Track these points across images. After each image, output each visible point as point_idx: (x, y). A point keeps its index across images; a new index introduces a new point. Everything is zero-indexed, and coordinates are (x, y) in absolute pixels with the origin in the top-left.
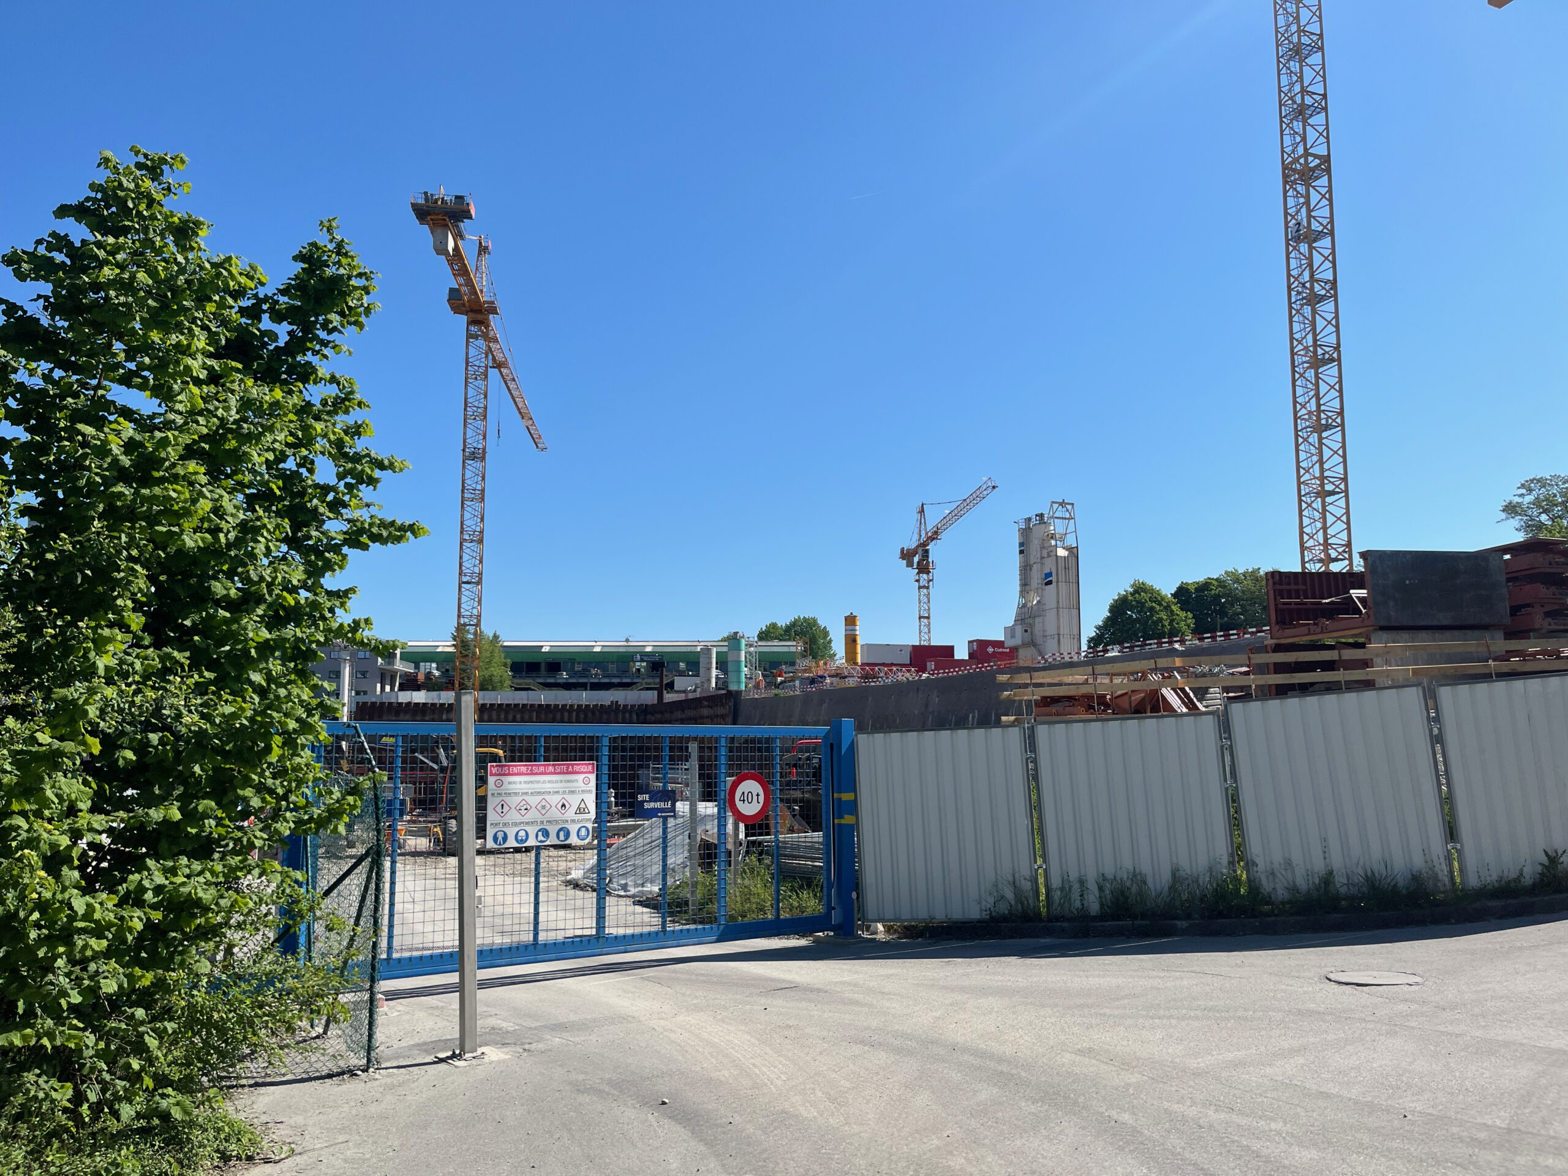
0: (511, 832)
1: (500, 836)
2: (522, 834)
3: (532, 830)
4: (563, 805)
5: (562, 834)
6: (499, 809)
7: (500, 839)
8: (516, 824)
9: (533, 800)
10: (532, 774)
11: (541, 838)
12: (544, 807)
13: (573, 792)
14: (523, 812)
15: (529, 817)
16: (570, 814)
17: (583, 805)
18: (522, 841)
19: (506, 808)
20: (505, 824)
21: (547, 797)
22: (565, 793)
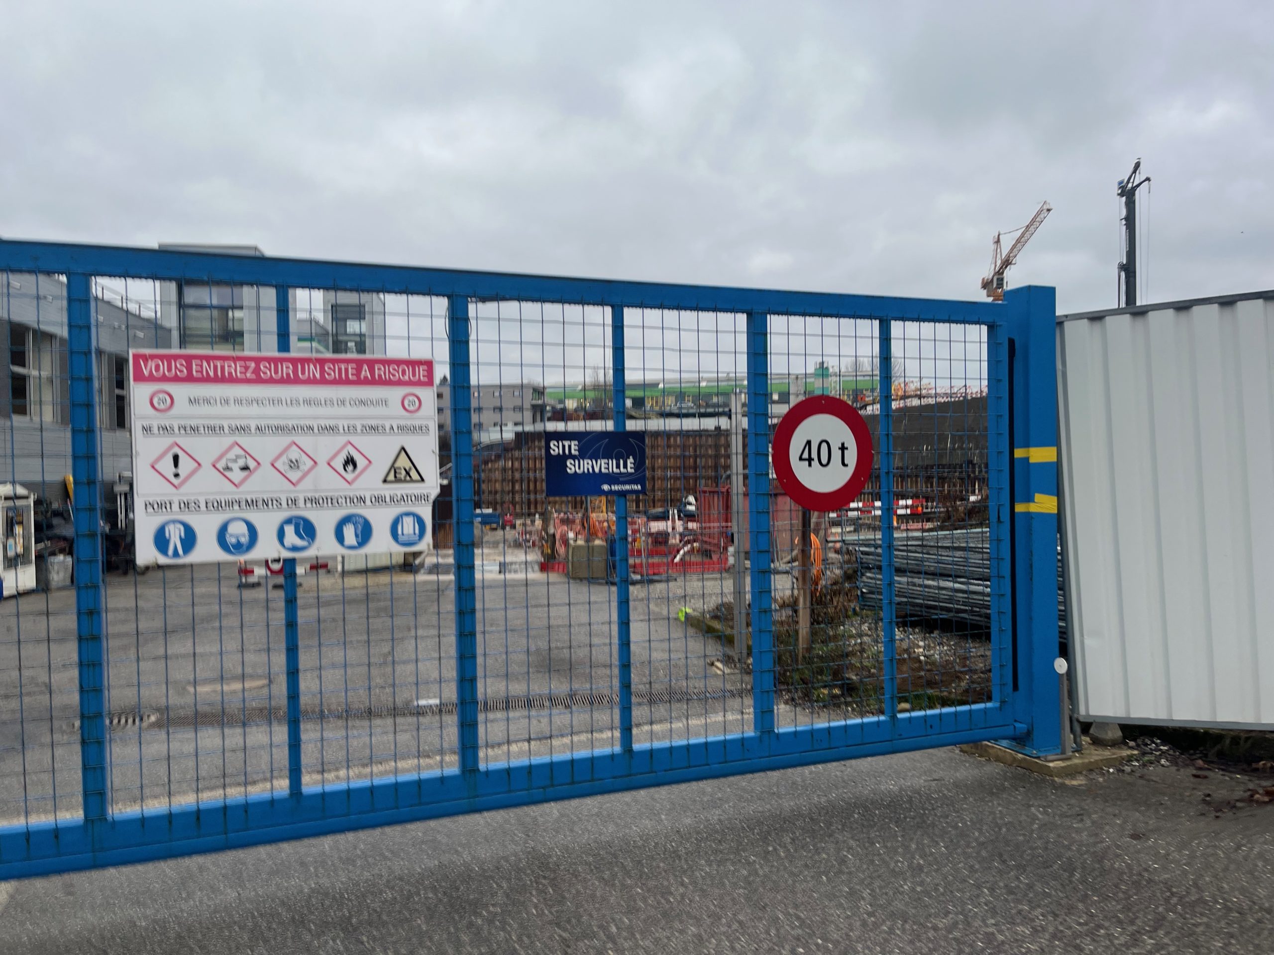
0: (207, 526)
3: (266, 521)
4: (350, 462)
8: (219, 506)
9: (264, 447)
10: (258, 380)
13: (374, 429)
15: (255, 487)
16: (370, 482)
20: (185, 506)
21: (304, 441)
22: (351, 430)
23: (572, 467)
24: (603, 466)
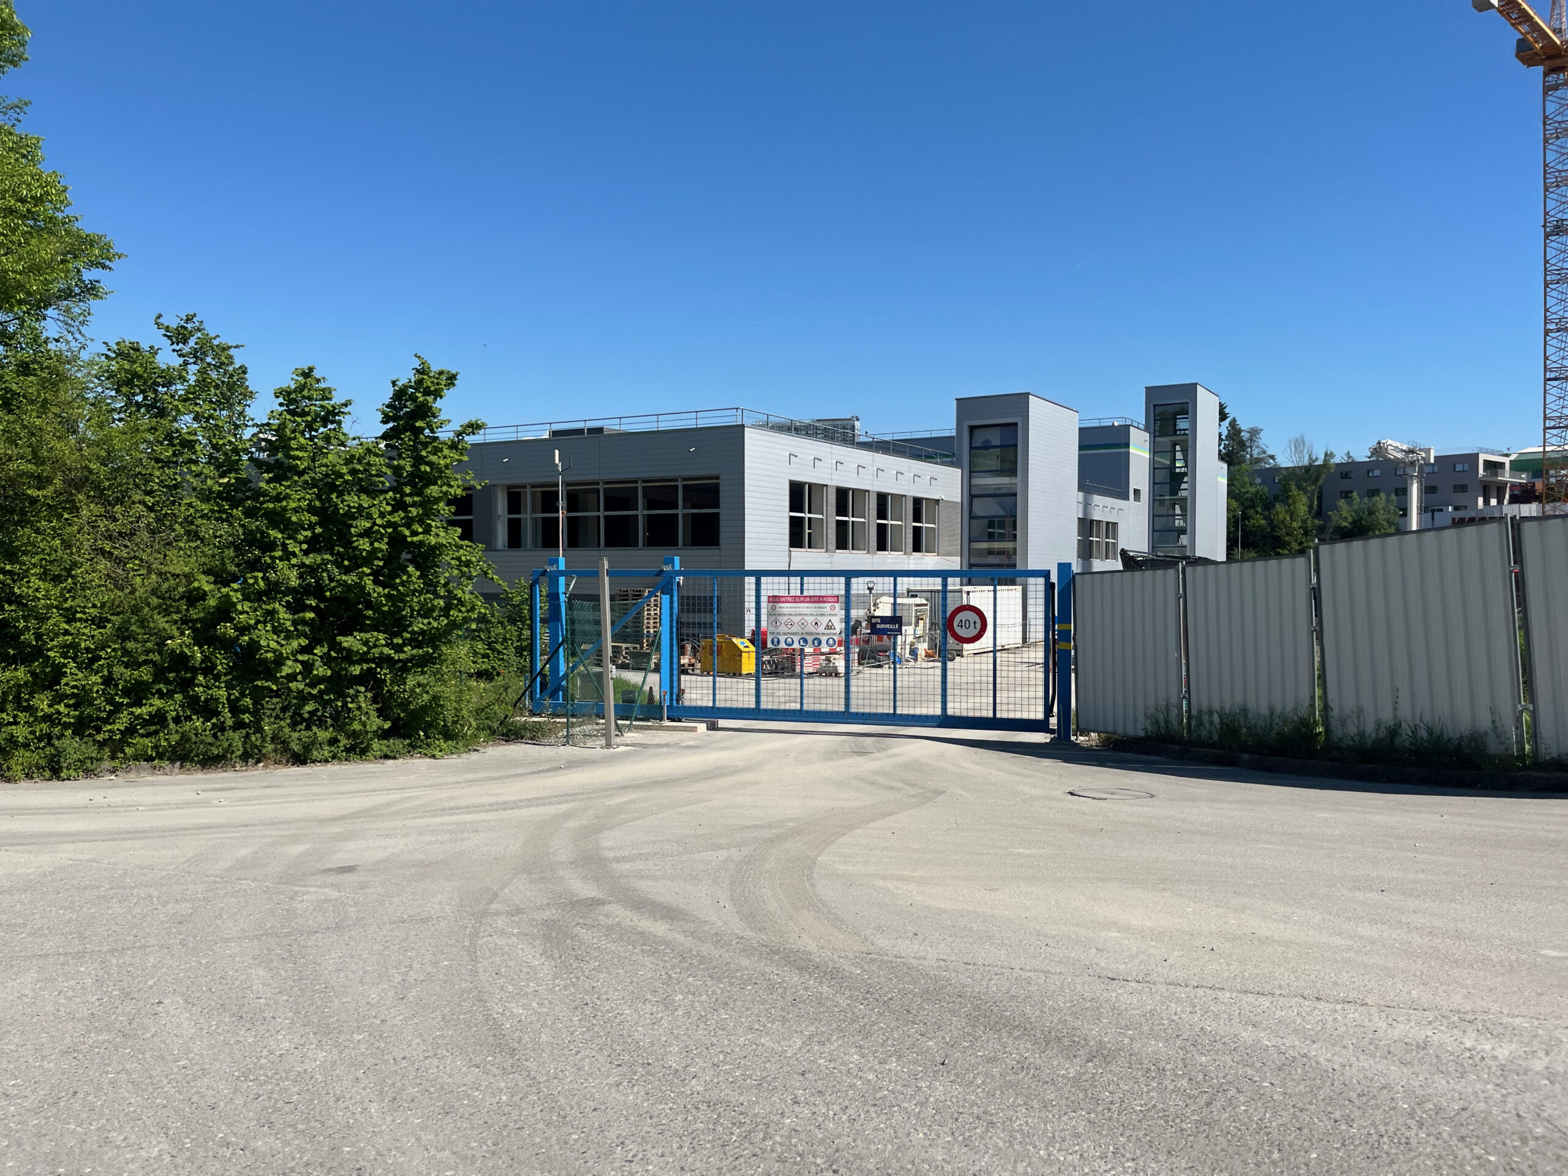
0: (782, 639)
1: (776, 640)
2: (789, 640)
3: (796, 639)
4: (816, 623)
5: (816, 642)
6: (774, 623)
7: (776, 642)
8: (785, 634)
9: (796, 619)
10: (795, 602)
11: (802, 643)
12: (803, 624)
13: (821, 615)
14: (789, 626)
15: (794, 629)
16: (821, 629)
17: (830, 624)
18: (789, 645)
19: (778, 624)
20: (778, 633)
21: (806, 618)
22: (817, 615)
23: (878, 626)
24: (887, 626)
